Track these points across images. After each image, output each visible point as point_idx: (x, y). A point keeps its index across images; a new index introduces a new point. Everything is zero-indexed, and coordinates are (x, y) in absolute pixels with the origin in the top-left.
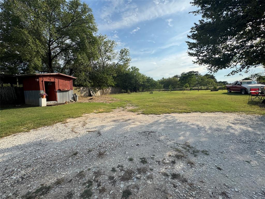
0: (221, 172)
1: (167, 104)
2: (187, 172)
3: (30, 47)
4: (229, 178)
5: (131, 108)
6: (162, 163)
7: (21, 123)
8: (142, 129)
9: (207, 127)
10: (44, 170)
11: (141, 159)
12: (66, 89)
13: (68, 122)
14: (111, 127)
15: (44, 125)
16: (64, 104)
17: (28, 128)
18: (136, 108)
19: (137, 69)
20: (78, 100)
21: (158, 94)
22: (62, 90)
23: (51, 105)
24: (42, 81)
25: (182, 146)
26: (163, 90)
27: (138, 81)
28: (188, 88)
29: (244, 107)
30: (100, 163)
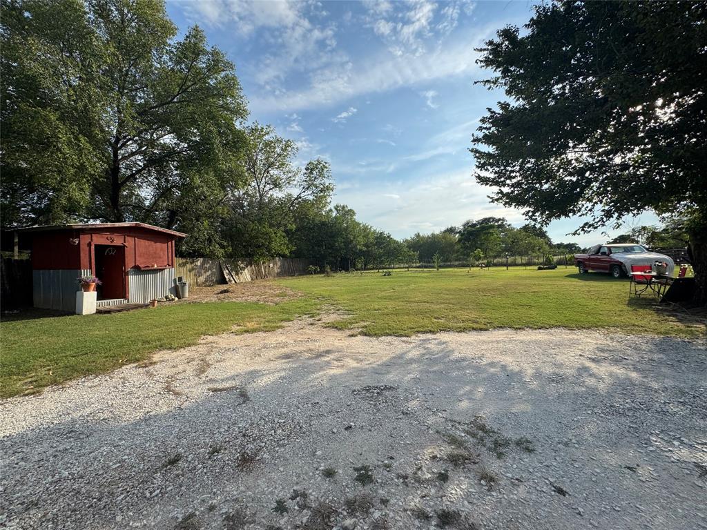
0: (566, 500)
1: (428, 305)
2: (477, 506)
3: (60, 155)
4: (586, 516)
5: (332, 318)
6: (412, 481)
7: (18, 367)
8: (360, 380)
9: (530, 372)
10: (79, 516)
11: (356, 469)
12: (156, 266)
13: (155, 363)
14: (277, 375)
15: (87, 373)
16: (146, 306)
17: (35, 381)
18: (346, 317)
19: (351, 210)
20: (187, 294)
21: (405, 277)
22: (142, 269)
23: (109, 312)
24: (89, 245)
25: (465, 427)
26: (418, 265)
27: (352, 241)
28: (480, 261)
29: (618, 313)
30: (242, 488)
